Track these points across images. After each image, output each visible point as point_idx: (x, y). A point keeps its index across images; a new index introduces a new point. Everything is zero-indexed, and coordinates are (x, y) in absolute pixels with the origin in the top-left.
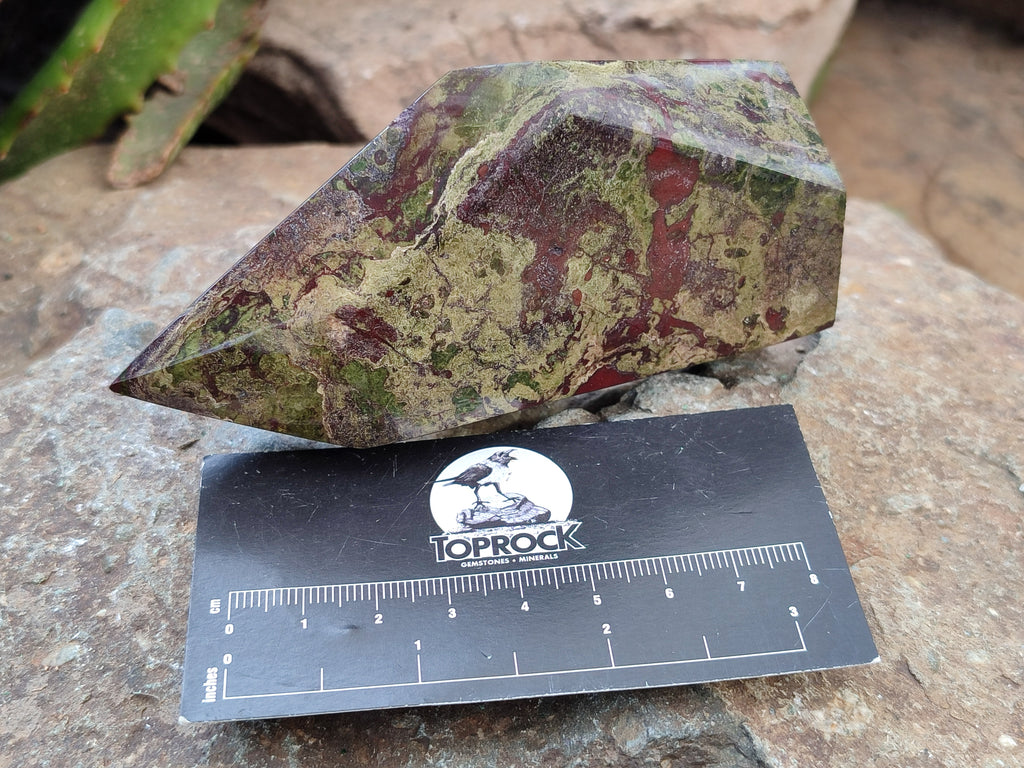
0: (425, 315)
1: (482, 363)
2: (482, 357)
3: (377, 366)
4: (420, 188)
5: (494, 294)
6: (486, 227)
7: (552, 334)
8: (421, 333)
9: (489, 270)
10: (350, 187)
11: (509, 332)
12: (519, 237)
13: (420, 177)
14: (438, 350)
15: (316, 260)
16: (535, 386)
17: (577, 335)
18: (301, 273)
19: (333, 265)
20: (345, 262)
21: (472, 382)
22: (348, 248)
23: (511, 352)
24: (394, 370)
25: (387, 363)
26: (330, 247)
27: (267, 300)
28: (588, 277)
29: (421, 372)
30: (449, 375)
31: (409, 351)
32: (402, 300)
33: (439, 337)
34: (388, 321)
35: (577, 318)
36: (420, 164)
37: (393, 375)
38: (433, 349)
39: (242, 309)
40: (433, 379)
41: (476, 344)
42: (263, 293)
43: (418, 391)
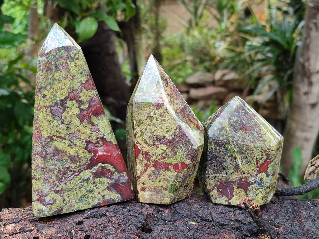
0: (160, 116)
1: (147, 126)
2: (149, 126)
3: (151, 105)
4: (185, 118)
5: (162, 130)
6: (176, 130)
7: (151, 141)
8: (157, 115)
9: (167, 129)
10: (185, 105)
11: (153, 132)
12: (173, 136)
13: (186, 119)
14: (152, 118)
15: (173, 97)
16: (140, 137)
17: (149, 146)
18: (171, 94)
19: (172, 100)
20: (173, 102)
21: (144, 124)
22: (175, 103)
23: (149, 132)
24: (150, 109)
25: (152, 107)
26: (175, 100)
27: (166, 87)
28: (162, 149)
29: (148, 114)
30: (146, 119)
31: (153, 112)
32: (164, 112)
33: (155, 118)
34: (161, 109)
35: (153, 146)
36: (189, 119)
37: (149, 108)
38: (153, 117)
39: (165, 82)
40: (146, 116)
41: (152, 125)
42: (168, 86)
43: (144, 113)
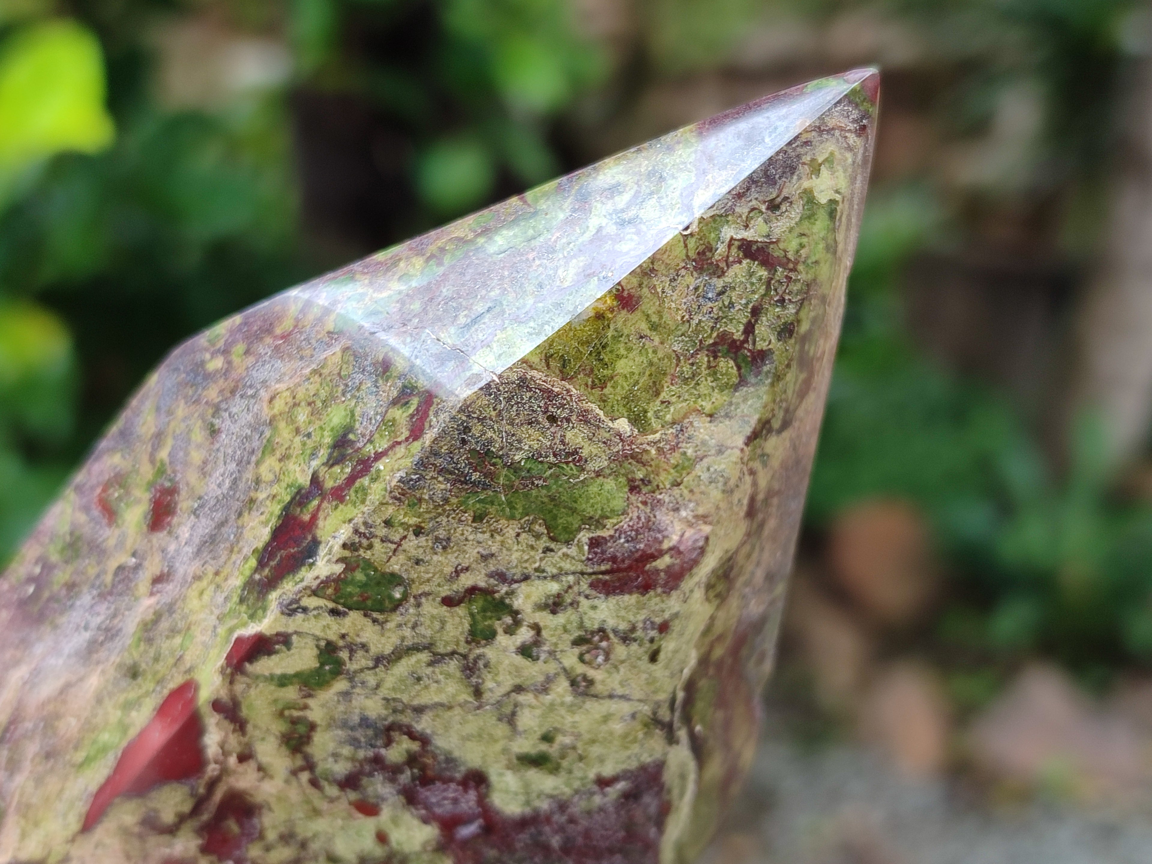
0: (577, 642)
1: (416, 648)
2: (424, 656)
3: (584, 537)
5: (501, 730)
6: (603, 782)
7: (346, 751)
8: (561, 619)
9: (544, 747)
11: (419, 710)
12: (544, 805)
14: (508, 620)
16: (283, 681)
17: (305, 776)
21: (396, 618)
23: (384, 692)
24: (547, 550)
25: (573, 551)
28: (382, 838)
29: (502, 577)
30: (448, 602)
31: (554, 587)
32: (639, 633)
33: (525, 635)
34: (630, 599)
35: (333, 791)
37: (544, 542)
38: (515, 613)
40: (466, 581)
41: (453, 666)
43: (472, 553)
